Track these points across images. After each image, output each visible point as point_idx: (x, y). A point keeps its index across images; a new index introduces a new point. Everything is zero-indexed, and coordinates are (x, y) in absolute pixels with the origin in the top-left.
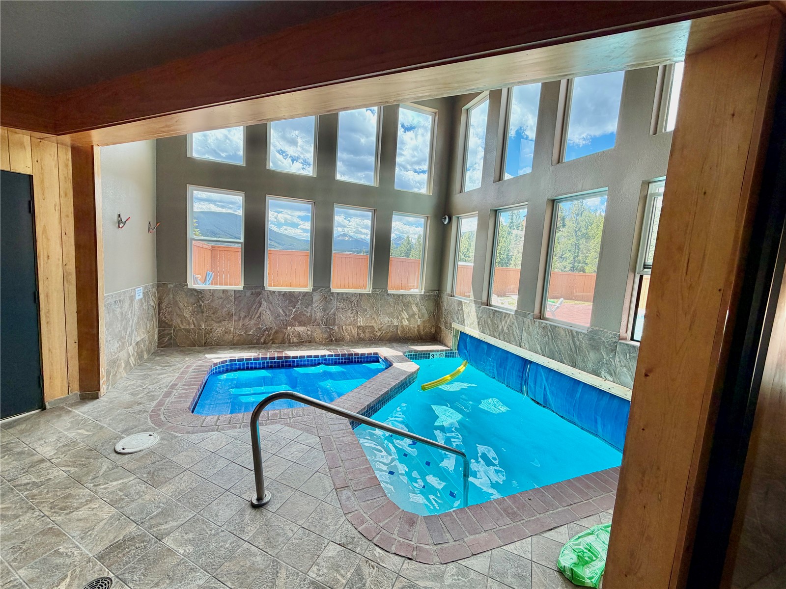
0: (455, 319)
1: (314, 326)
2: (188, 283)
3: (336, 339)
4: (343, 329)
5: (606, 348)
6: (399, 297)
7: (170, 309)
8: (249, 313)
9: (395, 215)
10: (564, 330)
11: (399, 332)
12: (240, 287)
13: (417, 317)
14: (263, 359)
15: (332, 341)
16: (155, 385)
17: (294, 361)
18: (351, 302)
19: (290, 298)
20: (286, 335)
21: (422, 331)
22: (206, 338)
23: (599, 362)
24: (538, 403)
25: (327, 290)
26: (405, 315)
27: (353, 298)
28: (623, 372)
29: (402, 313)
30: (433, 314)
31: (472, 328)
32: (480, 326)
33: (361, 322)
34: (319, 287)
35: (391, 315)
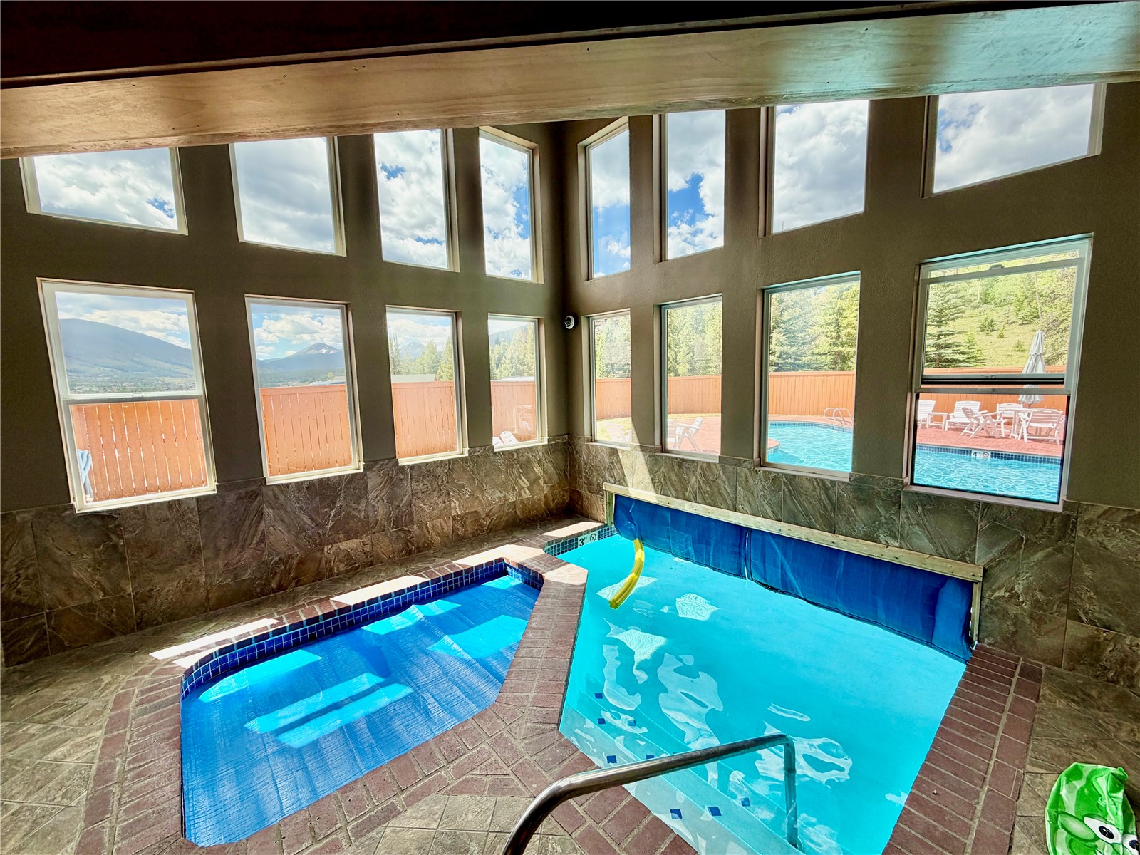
0: (607, 476)
1: (374, 533)
2: (72, 502)
3: (418, 548)
4: (427, 527)
5: (883, 500)
6: (513, 455)
7: (30, 571)
8: (237, 538)
9: (491, 319)
10: (810, 480)
11: (518, 512)
12: (209, 488)
13: (541, 482)
14: (293, 627)
15: (410, 552)
16: (46, 788)
17: (358, 614)
18: (436, 477)
19: (322, 491)
20: (323, 562)
21: (551, 503)
22: (138, 614)
23: (874, 522)
24: (772, 589)
25: (391, 465)
26: (524, 482)
27: (439, 470)
28: (915, 532)
29: (520, 481)
30: (565, 473)
31: (642, 489)
32: (656, 484)
33: (457, 508)
34: (377, 462)
35: (503, 487)
